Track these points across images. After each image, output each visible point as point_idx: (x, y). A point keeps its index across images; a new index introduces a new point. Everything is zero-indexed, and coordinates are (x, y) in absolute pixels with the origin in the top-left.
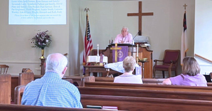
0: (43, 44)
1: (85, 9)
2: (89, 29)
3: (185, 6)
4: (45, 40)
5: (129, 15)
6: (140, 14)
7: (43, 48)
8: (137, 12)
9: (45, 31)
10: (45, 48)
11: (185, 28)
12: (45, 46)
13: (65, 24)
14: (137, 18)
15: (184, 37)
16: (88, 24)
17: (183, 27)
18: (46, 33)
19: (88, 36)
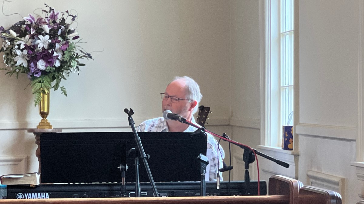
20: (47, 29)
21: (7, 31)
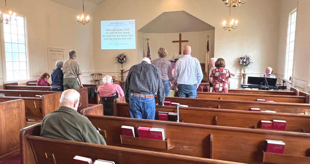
0: (122, 61)
1: (147, 39)
2: (149, 51)
3: (208, 36)
4: (123, 58)
5: (173, 42)
6: (180, 41)
7: (122, 63)
8: (178, 40)
9: (123, 53)
10: (123, 64)
11: (208, 50)
12: (123, 62)
13: (135, 48)
14: (178, 44)
15: (208, 55)
16: (149, 48)
17: (207, 50)
18: (124, 54)
19: (148, 56)
20: (246, 58)
21: (239, 58)
